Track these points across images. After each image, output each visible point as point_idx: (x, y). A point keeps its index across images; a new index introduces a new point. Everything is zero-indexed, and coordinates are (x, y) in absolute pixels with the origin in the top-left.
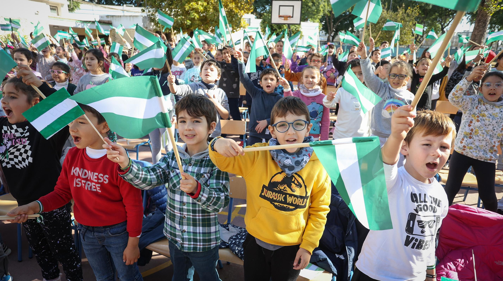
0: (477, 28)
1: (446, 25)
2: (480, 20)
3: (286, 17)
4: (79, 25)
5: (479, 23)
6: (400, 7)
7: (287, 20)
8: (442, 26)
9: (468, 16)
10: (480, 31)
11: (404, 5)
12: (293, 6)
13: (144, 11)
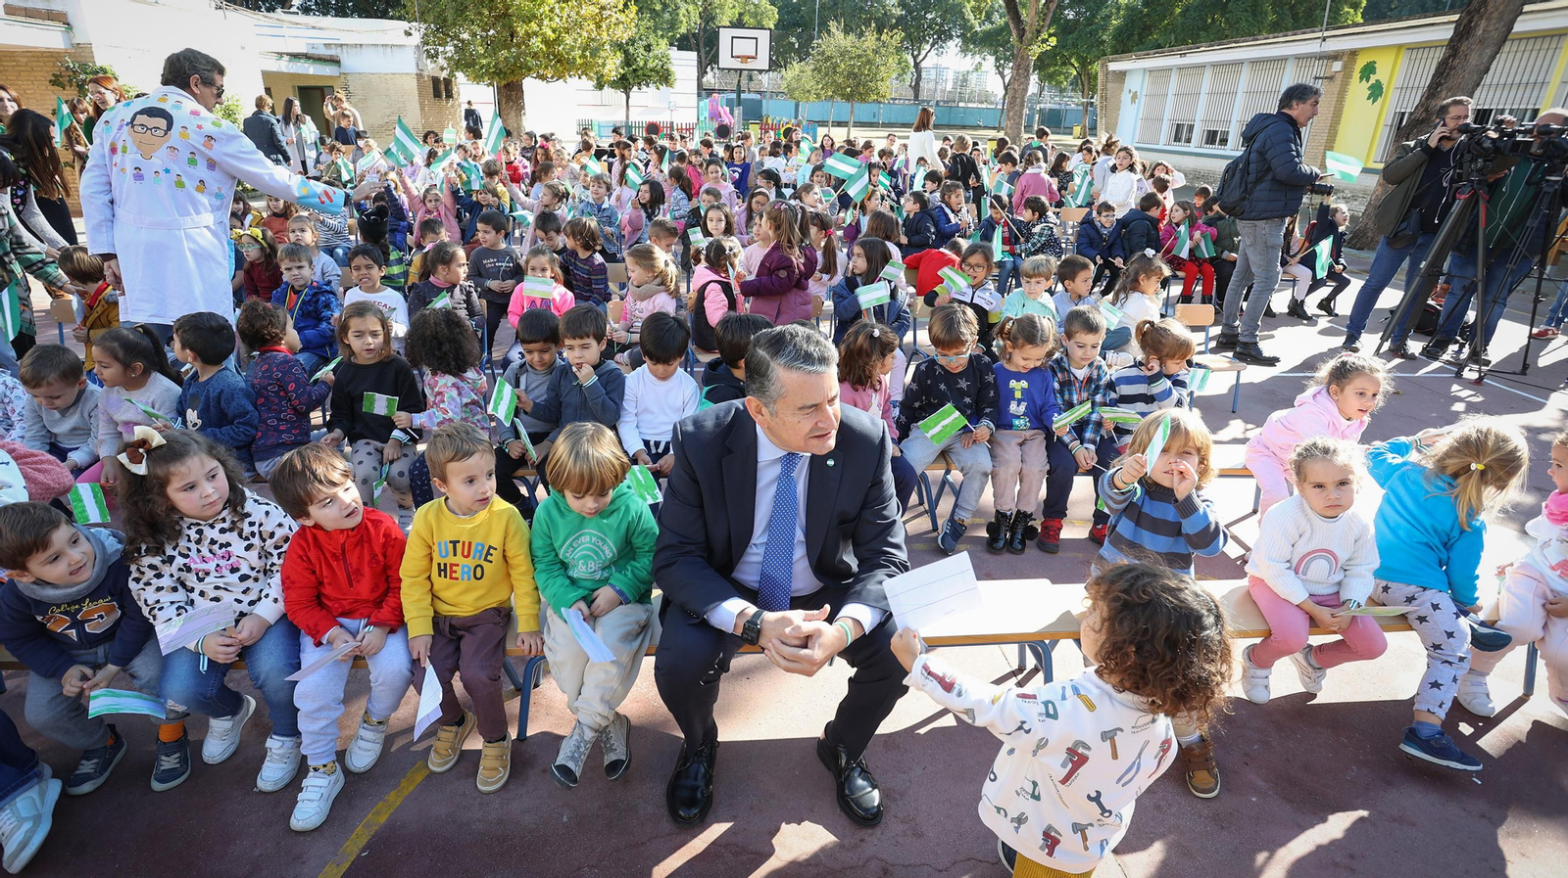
0: (1017, 77)
1: (921, 57)
2: (1019, 65)
6: (866, 27)
7: (746, 62)
8: (915, 58)
9: (957, 40)
10: (1022, 84)
11: (873, 25)
12: (757, 39)
13: (410, 34)
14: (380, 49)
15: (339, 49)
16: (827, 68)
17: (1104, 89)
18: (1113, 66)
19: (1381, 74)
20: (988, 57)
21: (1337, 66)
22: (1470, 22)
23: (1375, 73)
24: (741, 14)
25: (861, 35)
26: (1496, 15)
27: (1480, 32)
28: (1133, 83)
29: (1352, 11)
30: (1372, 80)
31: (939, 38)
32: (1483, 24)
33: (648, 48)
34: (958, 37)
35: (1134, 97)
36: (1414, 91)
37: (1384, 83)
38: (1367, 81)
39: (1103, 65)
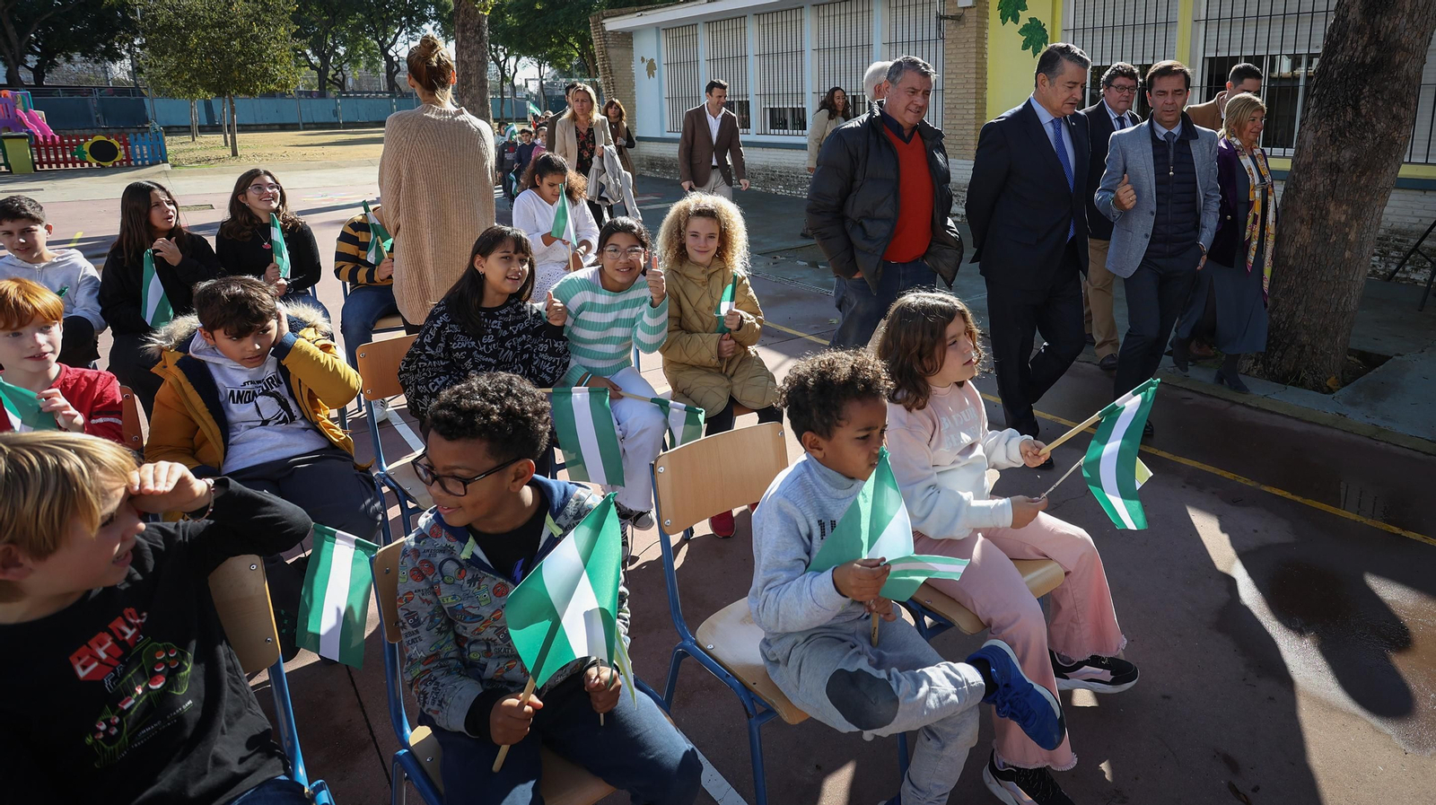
18: (613, 25)
23: (1025, 8)
28: (646, 48)
30: (1024, 17)
35: (651, 68)
37: (1045, 20)
38: (1016, 19)
39: (596, 23)
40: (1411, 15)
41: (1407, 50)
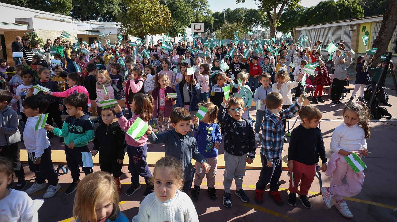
0: (272, 33)
2: (272, 30)
3: (198, 30)
4: (87, 33)
5: (272, 31)
7: (198, 31)
8: (250, 28)
9: (260, 24)
10: (273, 34)
11: (236, 21)
12: (201, 25)
13: (117, 25)
14: (109, 29)
15: (100, 29)
16: (224, 31)
17: (295, 35)
18: (297, 29)
19: (368, 29)
20: (269, 28)
21: (355, 28)
22: (387, 15)
23: (366, 29)
24: (205, 19)
25: (233, 23)
26: (394, 14)
27: (391, 18)
28: (303, 33)
29: (361, 14)
30: (366, 31)
31: (256, 24)
32: (391, 16)
33: (180, 27)
34: (260, 23)
36: (376, 34)
37: (369, 31)
38: (364, 31)
39: (294, 29)
40: (384, 36)
41: (384, 39)
